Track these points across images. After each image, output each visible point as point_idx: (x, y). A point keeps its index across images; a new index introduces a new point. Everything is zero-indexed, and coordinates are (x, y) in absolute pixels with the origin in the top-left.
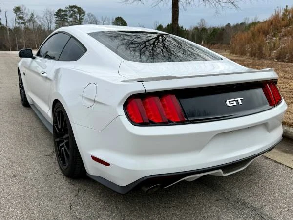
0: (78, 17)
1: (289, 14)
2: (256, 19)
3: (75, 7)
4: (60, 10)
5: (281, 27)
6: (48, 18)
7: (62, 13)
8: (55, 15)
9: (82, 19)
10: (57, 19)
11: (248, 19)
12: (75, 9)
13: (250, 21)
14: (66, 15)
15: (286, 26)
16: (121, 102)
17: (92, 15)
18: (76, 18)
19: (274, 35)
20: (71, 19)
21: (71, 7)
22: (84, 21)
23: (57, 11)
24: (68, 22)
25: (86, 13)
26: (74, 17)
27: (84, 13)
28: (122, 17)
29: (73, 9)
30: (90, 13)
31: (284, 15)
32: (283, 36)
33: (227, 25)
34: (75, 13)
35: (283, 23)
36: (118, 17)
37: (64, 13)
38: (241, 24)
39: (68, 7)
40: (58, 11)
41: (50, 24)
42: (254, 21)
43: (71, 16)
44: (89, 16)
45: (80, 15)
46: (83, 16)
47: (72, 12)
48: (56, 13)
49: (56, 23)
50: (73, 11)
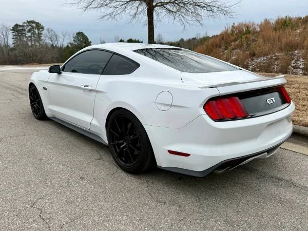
0: (37, 32)
1: (236, 30)
2: (206, 35)
3: (33, 22)
4: (17, 25)
5: (231, 41)
6: (4, 33)
7: (19, 28)
8: (11, 30)
9: (41, 34)
10: (14, 34)
11: (200, 34)
12: (33, 25)
13: (201, 36)
14: (24, 30)
15: (235, 40)
16: (201, 105)
17: (51, 30)
18: (34, 33)
19: (226, 48)
20: (29, 34)
21: (29, 22)
22: (43, 36)
23: (13, 26)
24: (26, 37)
25: (45, 28)
26: (32, 32)
27: (43, 28)
28: (83, 32)
29: (31, 24)
30: (49, 29)
31: (232, 31)
32: (233, 49)
33: (180, 40)
34: (33, 28)
35: (233, 38)
36: (79, 32)
37: (21, 28)
38: (193, 39)
39: (26, 21)
40: (15, 26)
41: (6, 40)
42: (205, 36)
43: (29, 31)
44: (48, 31)
45: (38, 30)
46: (42, 31)
47: (30, 27)
48: (13, 27)
49: (13, 38)
50: (32, 26)
